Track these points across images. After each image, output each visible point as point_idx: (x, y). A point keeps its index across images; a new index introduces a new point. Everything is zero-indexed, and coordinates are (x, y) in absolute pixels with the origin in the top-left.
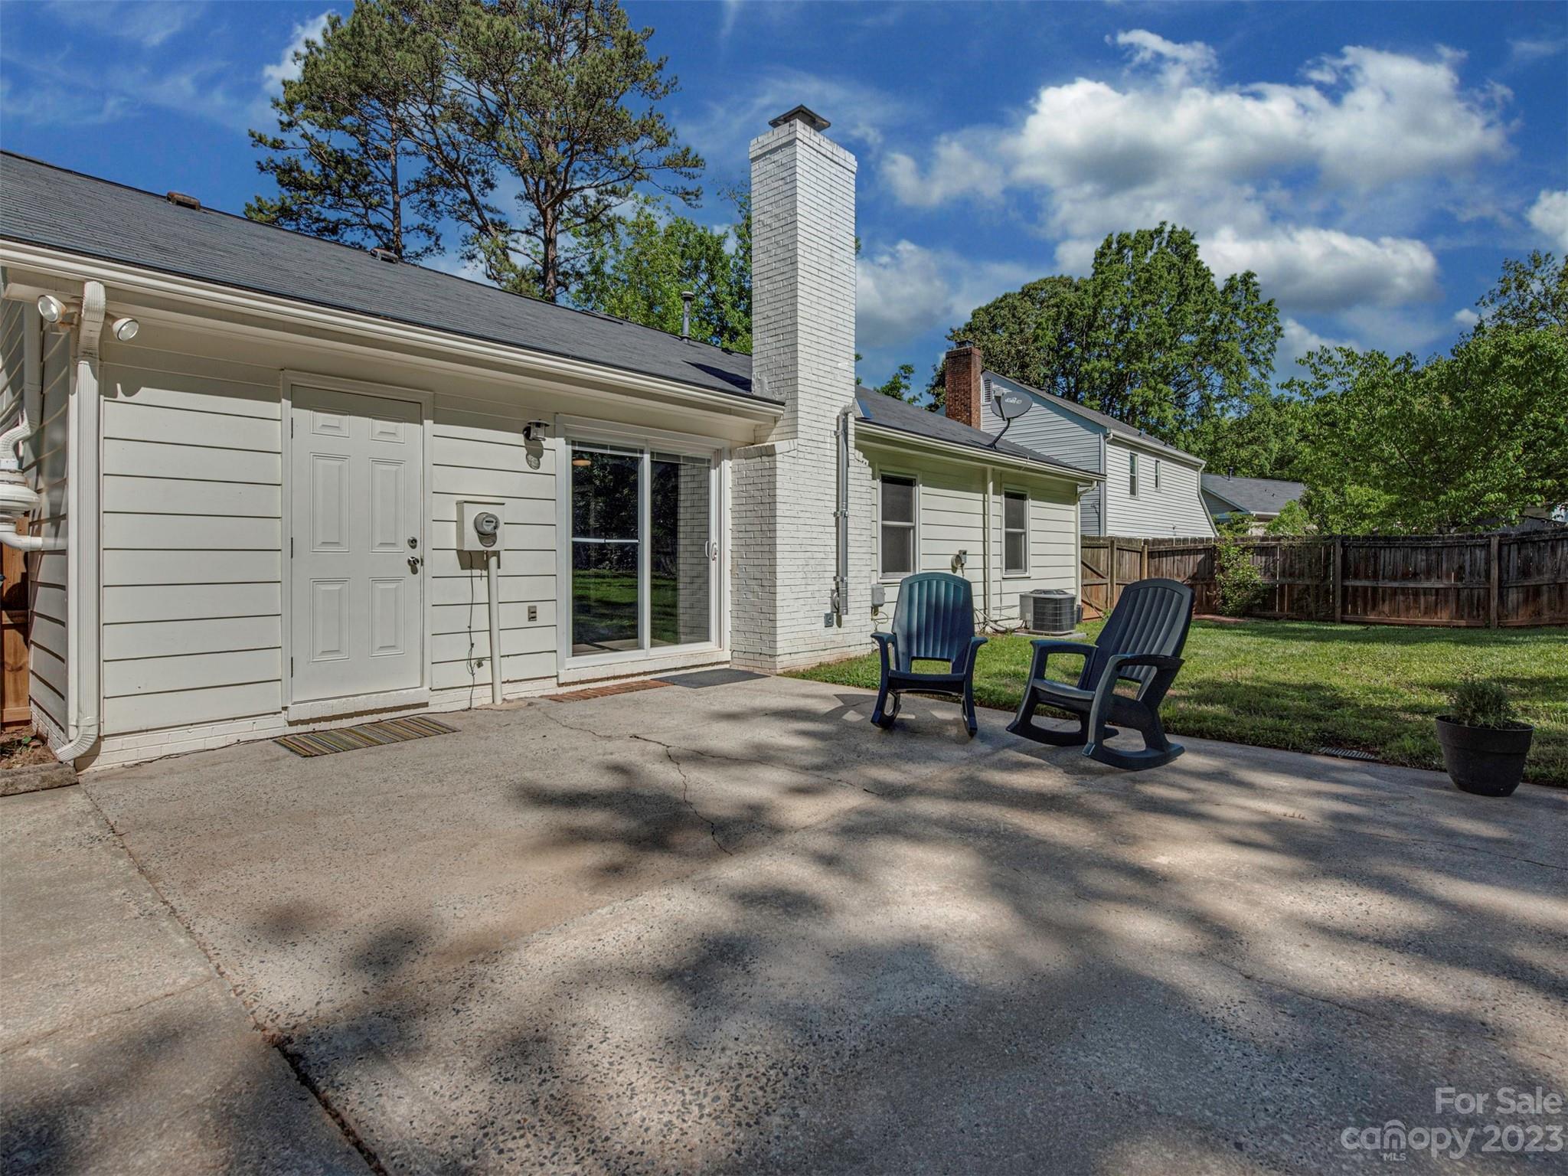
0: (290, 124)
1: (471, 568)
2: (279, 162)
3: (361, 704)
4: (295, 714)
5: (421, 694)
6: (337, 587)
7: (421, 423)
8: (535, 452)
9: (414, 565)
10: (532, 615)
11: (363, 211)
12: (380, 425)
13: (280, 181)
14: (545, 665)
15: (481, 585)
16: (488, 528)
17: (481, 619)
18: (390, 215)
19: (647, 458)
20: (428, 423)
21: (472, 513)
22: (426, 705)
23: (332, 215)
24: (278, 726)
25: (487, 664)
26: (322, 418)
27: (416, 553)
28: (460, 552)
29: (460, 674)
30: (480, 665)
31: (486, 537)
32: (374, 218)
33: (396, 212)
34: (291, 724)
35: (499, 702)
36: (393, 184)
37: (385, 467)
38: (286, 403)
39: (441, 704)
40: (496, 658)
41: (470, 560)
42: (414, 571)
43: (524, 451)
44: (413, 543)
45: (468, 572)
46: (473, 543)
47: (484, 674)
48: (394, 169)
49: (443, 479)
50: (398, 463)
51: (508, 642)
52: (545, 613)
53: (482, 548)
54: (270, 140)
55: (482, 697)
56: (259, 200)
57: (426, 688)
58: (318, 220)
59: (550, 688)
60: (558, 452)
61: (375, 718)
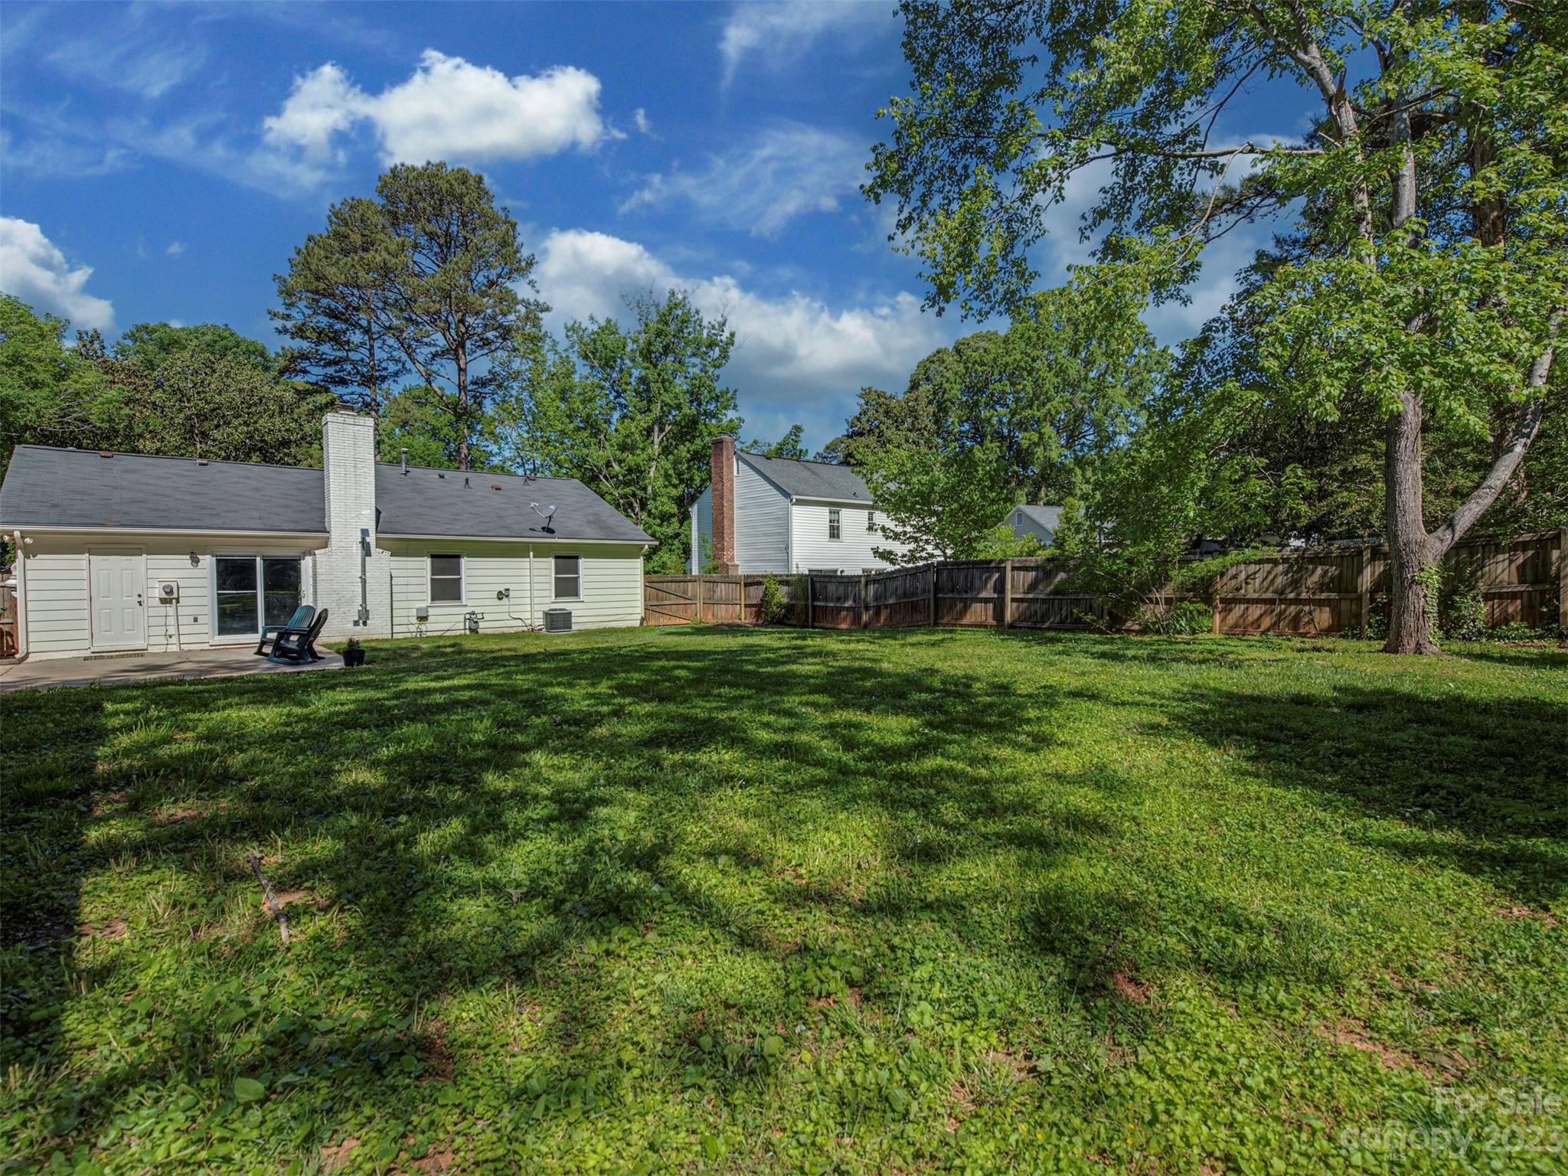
3: (119, 648)
4: (94, 650)
5: (143, 646)
6: (108, 611)
7: (141, 556)
8: (195, 561)
10: (196, 620)
12: (124, 558)
14: (204, 638)
15: (171, 609)
16: (168, 590)
17: (171, 621)
19: (259, 561)
20: (145, 555)
21: (162, 585)
22: (146, 650)
24: (87, 653)
25: (175, 637)
26: (101, 557)
27: (141, 599)
28: (159, 599)
29: (161, 640)
30: (172, 637)
31: (169, 593)
34: (93, 653)
35: (181, 650)
37: (127, 572)
38: (87, 554)
39: (154, 650)
40: (180, 635)
41: (166, 601)
42: (141, 605)
43: (190, 562)
44: (140, 596)
45: (164, 605)
46: (164, 595)
47: (174, 640)
49: (150, 574)
50: (132, 569)
51: (183, 630)
52: (203, 619)
53: (167, 597)
55: (173, 648)
57: (146, 644)
59: (206, 647)
60: (208, 562)
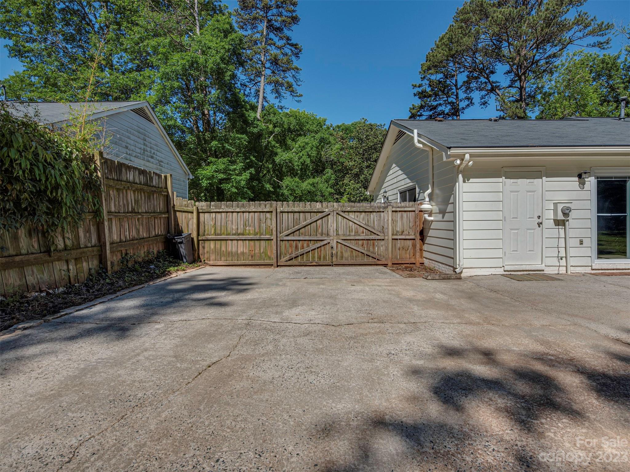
0: (424, 78)
1: (558, 225)
2: (420, 91)
3: (524, 268)
4: (507, 268)
5: (542, 267)
6: (516, 231)
7: (541, 178)
8: (582, 184)
9: (540, 224)
10: (581, 243)
11: (446, 99)
12: (528, 180)
13: (420, 98)
14: (587, 261)
15: (562, 232)
16: (567, 212)
17: (562, 243)
18: (455, 97)
20: (544, 178)
21: (560, 207)
22: (543, 271)
23: (435, 103)
24: (501, 271)
25: (564, 259)
26: (512, 180)
27: (540, 221)
28: (554, 220)
29: (555, 262)
30: (561, 259)
31: (566, 214)
32: (450, 100)
33: (457, 95)
34: (505, 271)
35: (569, 273)
36: (456, 85)
37: (530, 193)
38: (504, 178)
39: (549, 271)
40: (568, 257)
41: (558, 223)
42: (539, 227)
43: (578, 183)
44: (539, 217)
45: (557, 227)
46: (560, 217)
47: (563, 262)
48: (456, 81)
49: (548, 195)
50: (534, 192)
51: (572, 252)
52: (586, 242)
53: (564, 218)
54: (418, 85)
55: (563, 270)
56: (413, 105)
57: (543, 265)
58: (430, 106)
59: (588, 270)
60: (591, 182)
61: (528, 273)
